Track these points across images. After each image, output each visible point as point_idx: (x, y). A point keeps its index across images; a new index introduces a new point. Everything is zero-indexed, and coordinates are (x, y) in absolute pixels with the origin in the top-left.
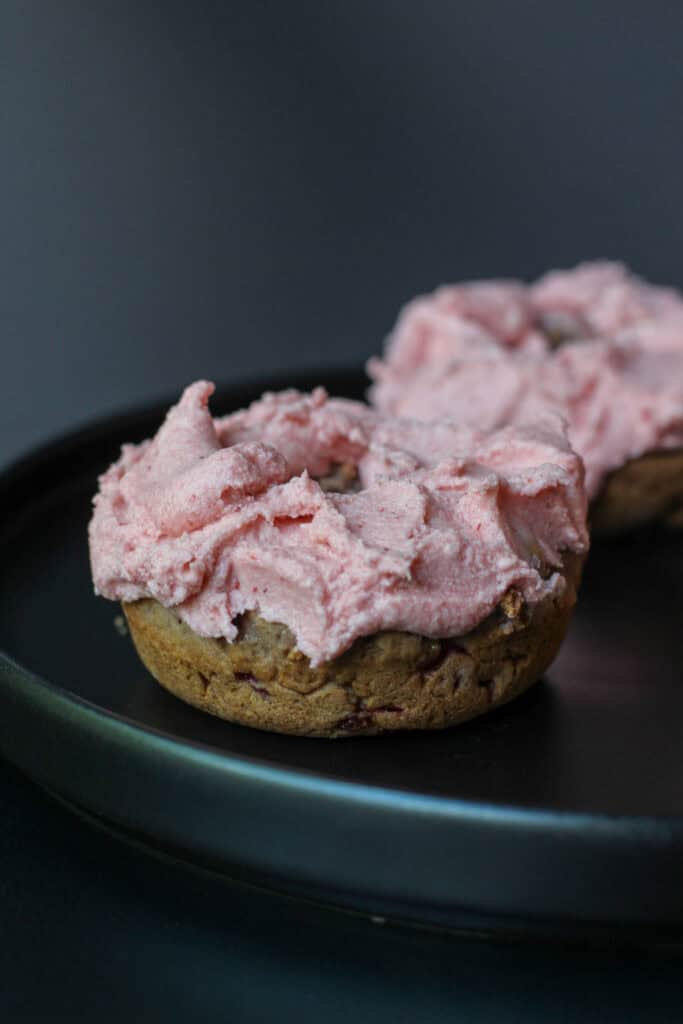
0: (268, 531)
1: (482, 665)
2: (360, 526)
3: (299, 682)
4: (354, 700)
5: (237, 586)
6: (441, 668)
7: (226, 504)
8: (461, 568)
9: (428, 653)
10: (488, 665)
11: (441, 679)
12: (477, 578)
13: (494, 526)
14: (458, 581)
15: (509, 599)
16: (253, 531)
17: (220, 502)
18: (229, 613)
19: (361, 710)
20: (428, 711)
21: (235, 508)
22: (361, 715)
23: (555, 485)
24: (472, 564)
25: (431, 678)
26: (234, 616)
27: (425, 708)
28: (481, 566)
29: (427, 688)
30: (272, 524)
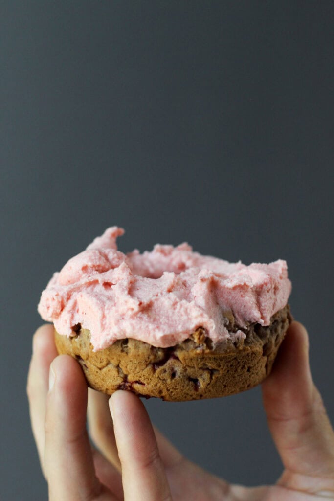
0: (100, 288)
1: (188, 369)
2: (138, 289)
3: (97, 362)
4: (122, 376)
5: (78, 311)
6: (165, 365)
7: (84, 273)
8: (173, 313)
9: (155, 356)
10: (192, 370)
11: (165, 371)
12: (180, 319)
13: (202, 297)
14: (170, 319)
15: (197, 333)
16: (92, 286)
17: (81, 272)
18: (71, 323)
19: (128, 382)
20: (157, 387)
21: (88, 276)
22: (127, 384)
23: (242, 284)
24: (178, 312)
25: (159, 370)
26: (73, 325)
27: (156, 385)
28: (183, 313)
29: (156, 374)
30: (101, 284)
